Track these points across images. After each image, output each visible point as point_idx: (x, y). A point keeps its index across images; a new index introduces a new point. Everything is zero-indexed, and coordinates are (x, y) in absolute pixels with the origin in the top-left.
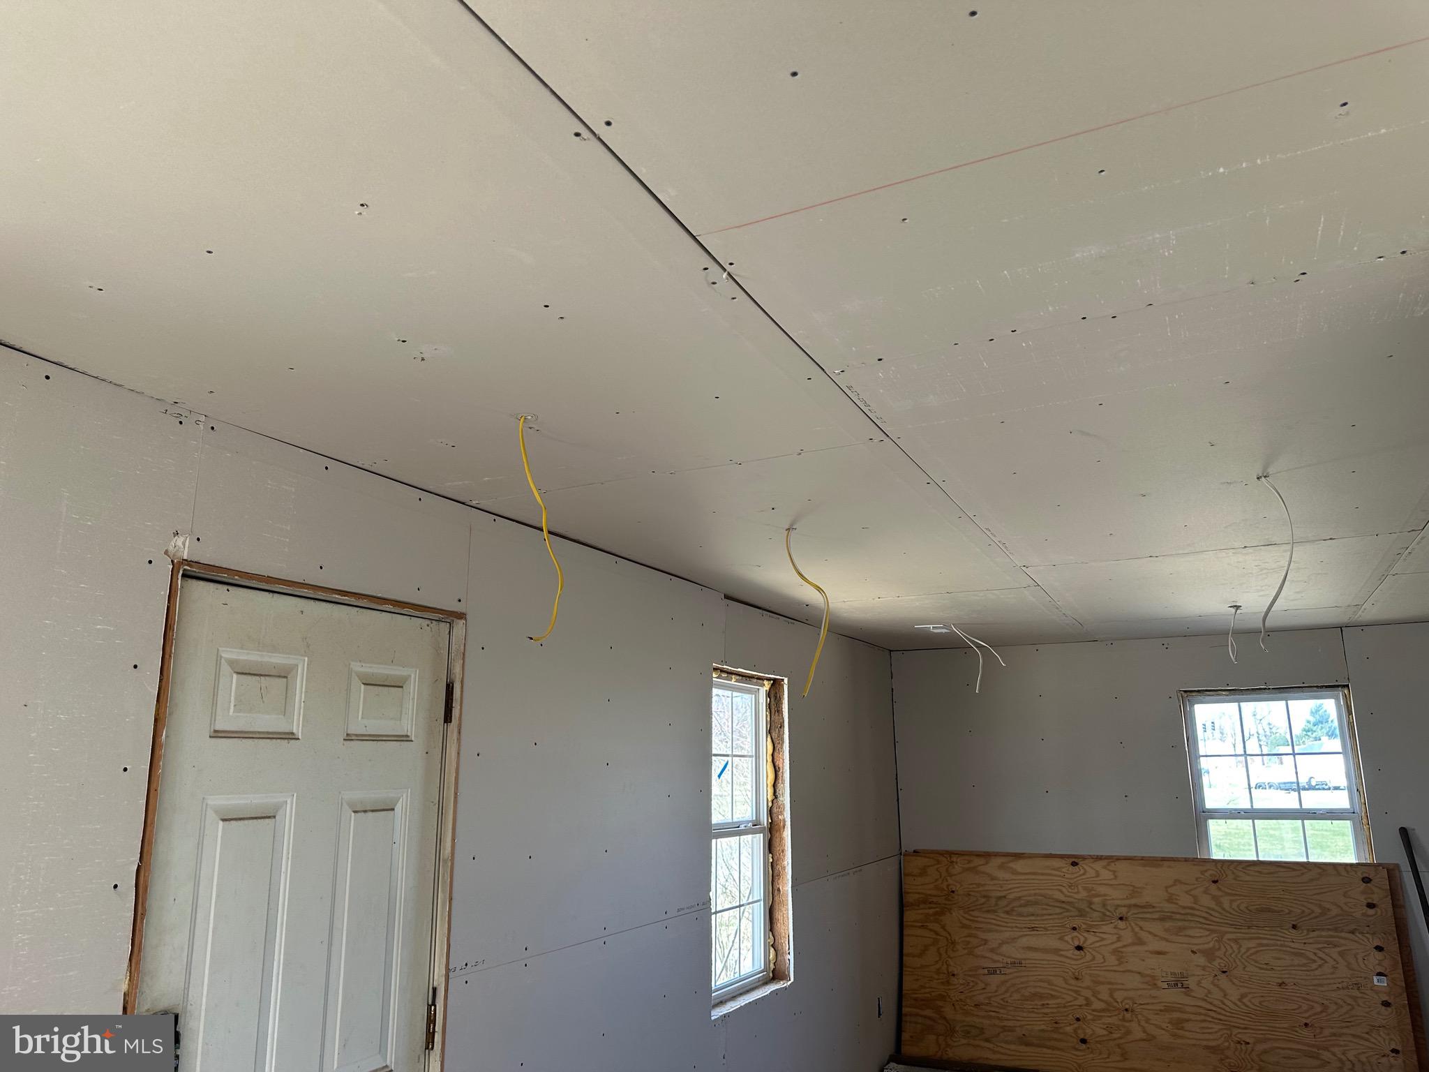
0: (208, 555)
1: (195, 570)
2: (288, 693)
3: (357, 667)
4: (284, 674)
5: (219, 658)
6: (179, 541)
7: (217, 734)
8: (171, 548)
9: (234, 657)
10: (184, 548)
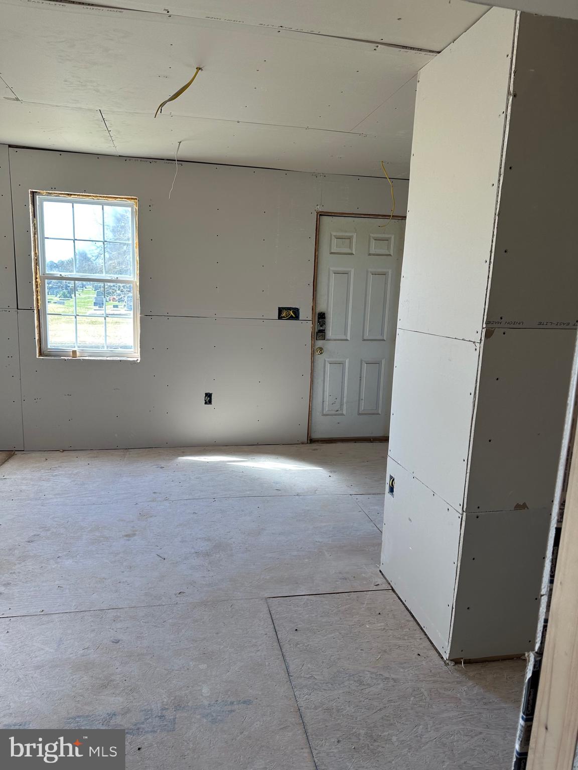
0: (325, 209)
1: (323, 214)
2: (351, 243)
3: (372, 235)
4: (350, 238)
5: (331, 235)
6: (318, 207)
7: (332, 253)
8: (316, 209)
9: (335, 234)
10: (320, 209)
